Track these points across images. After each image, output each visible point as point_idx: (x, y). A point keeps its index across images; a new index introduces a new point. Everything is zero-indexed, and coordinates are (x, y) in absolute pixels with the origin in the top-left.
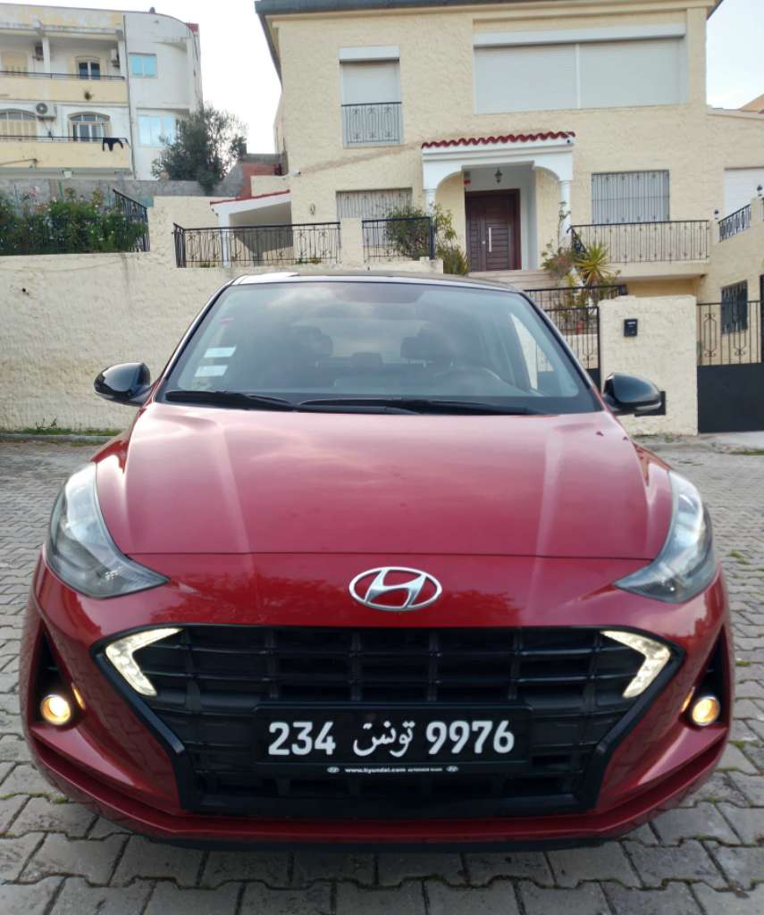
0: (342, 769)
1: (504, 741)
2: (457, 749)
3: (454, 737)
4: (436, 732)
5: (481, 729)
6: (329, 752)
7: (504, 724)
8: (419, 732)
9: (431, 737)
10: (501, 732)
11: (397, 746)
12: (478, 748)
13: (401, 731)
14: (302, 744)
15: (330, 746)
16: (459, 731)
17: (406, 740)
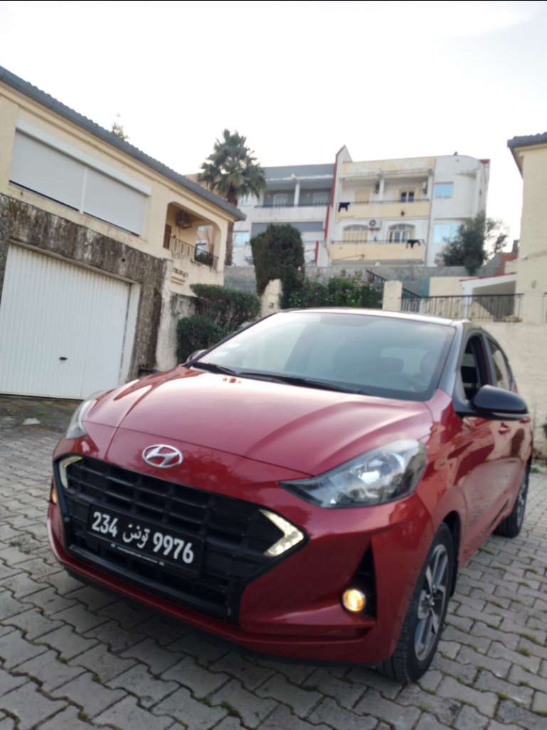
0: (117, 546)
1: (188, 556)
2: (166, 553)
3: (166, 545)
4: (158, 539)
5: (178, 544)
6: (114, 535)
7: (189, 545)
8: (151, 536)
9: (155, 542)
10: (187, 550)
11: (140, 541)
12: (176, 556)
13: (144, 533)
14: (104, 527)
15: (114, 532)
16: (168, 542)
17: (145, 539)
